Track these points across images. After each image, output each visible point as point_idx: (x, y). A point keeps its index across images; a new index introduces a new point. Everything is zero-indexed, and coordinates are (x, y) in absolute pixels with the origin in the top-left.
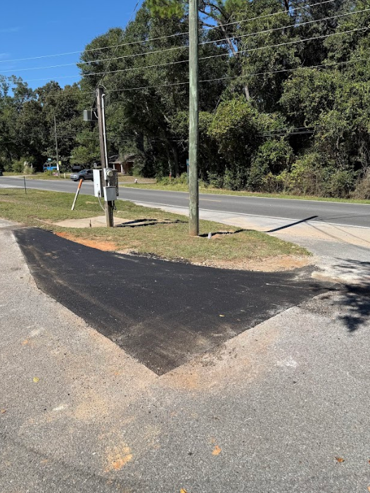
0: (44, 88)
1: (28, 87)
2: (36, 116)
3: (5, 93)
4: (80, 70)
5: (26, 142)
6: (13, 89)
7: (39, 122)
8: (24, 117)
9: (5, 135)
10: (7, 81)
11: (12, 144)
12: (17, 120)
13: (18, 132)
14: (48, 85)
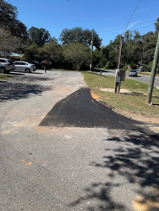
0: (146, 34)
1: (140, 35)
2: (139, 47)
3: (131, 38)
4: (155, 26)
5: (133, 58)
6: (134, 36)
7: (140, 49)
8: (134, 47)
9: (125, 55)
10: (132, 33)
11: (127, 58)
12: (131, 49)
13: (130, 54)
14: (148, 33)
